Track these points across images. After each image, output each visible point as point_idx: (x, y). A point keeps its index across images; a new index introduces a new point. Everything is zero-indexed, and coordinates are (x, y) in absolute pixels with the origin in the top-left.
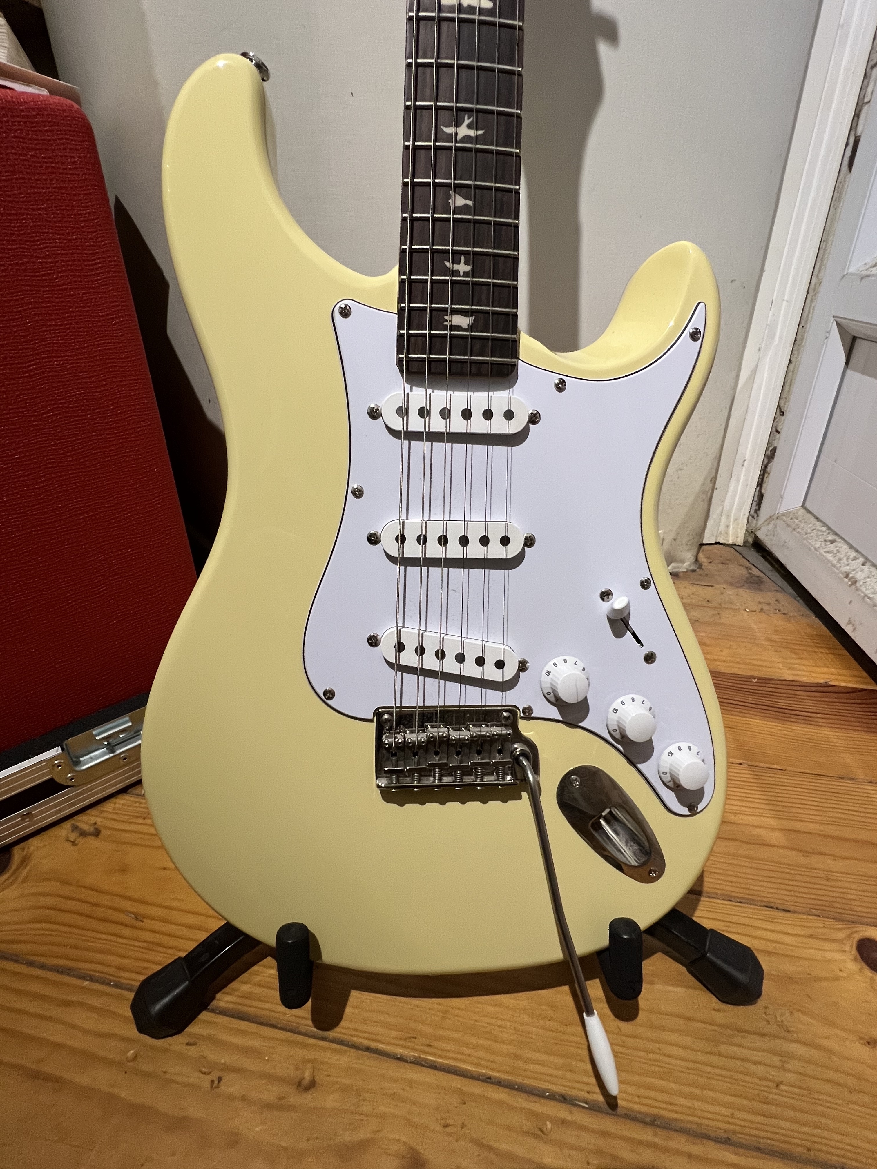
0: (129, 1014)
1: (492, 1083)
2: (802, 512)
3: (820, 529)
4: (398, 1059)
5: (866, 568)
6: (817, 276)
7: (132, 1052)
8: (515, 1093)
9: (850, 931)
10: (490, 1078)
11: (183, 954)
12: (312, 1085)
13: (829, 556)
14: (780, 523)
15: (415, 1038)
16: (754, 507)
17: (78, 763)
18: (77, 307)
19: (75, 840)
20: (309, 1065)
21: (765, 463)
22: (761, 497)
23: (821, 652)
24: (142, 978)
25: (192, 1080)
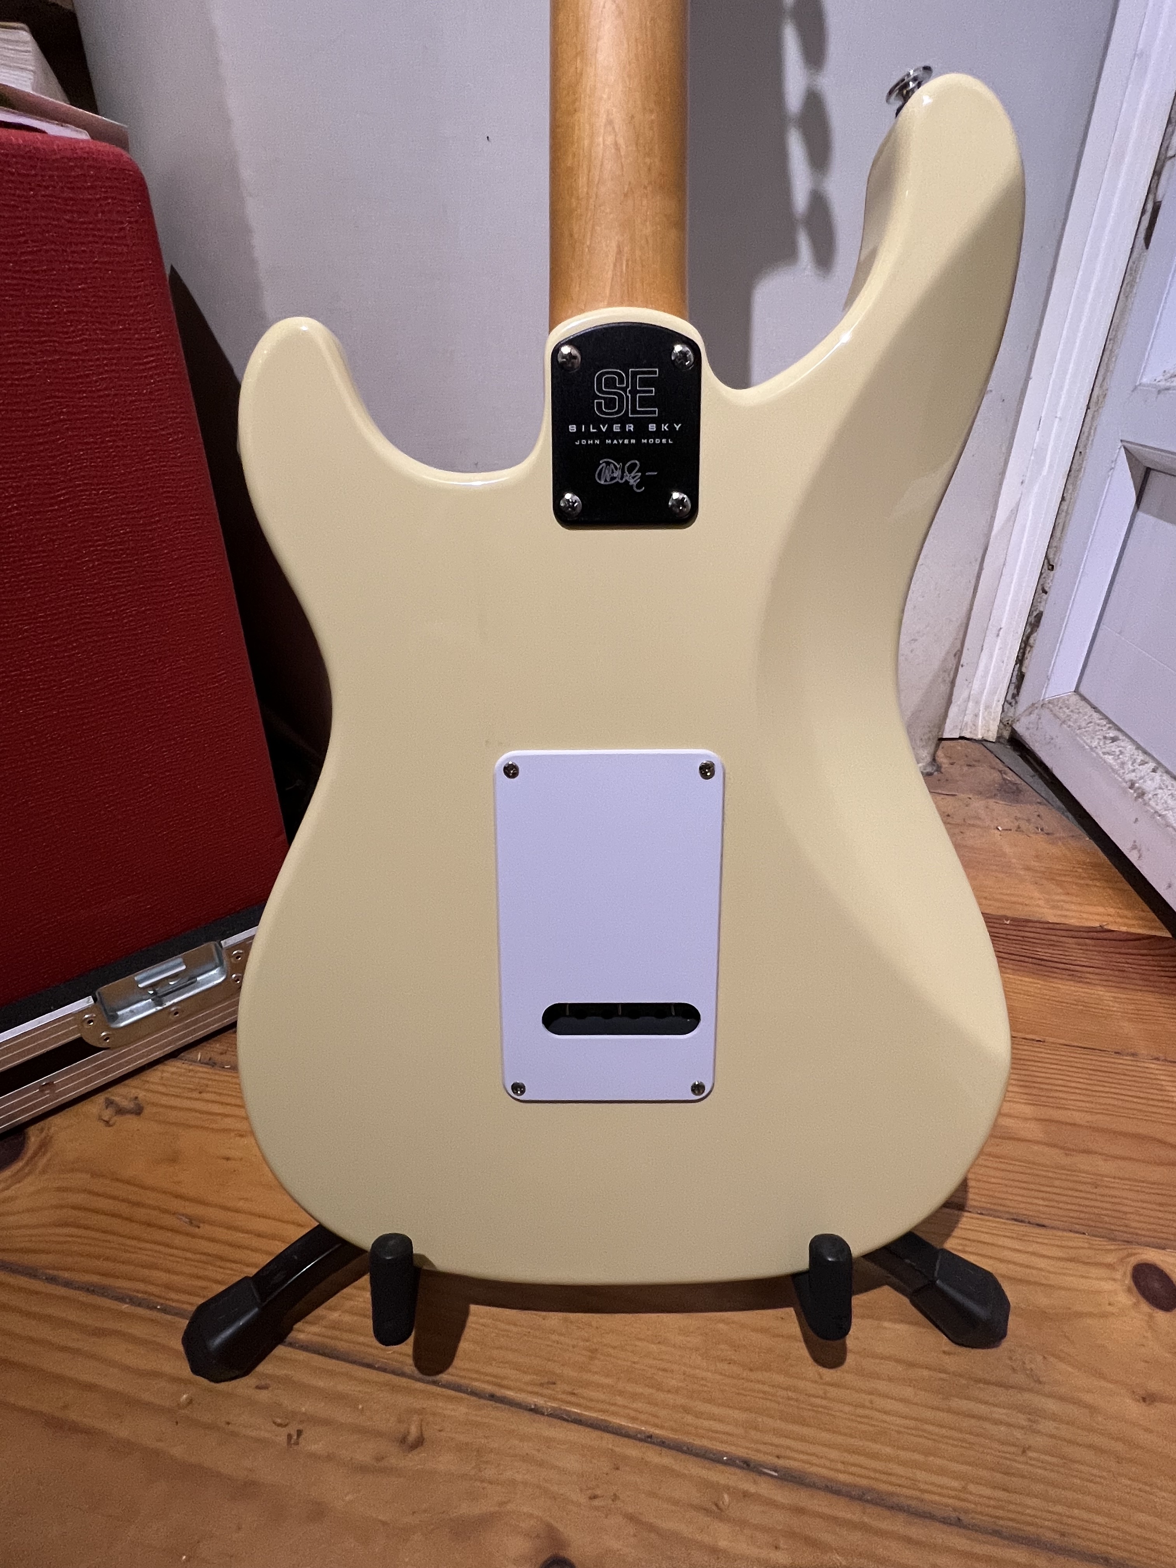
0: (181, 1348)
1: (653, 1443)
2: (1075, 698)
3: (1098, 722)
4: (531, 1410)
5: (1157, 776)
6: (1101, 386)
7: (185, 1396)
8: (683, 1456)
9: (1125, 1252)
10: (650, 1437)
11: (252, 1271)
12: (419, 1442)
13: (1109, 759)
14: (1045, 713)
15: (554, 1383)
16: (1011, 691)
17: (115, 1018)
18: (122, 419)
19: (110, 1119)
20: (416, 1418)
21: (1026, 634)
22: (1021, 677)
23: (1095, 886)
24: (201, 1301)
25: (264, 1434)
